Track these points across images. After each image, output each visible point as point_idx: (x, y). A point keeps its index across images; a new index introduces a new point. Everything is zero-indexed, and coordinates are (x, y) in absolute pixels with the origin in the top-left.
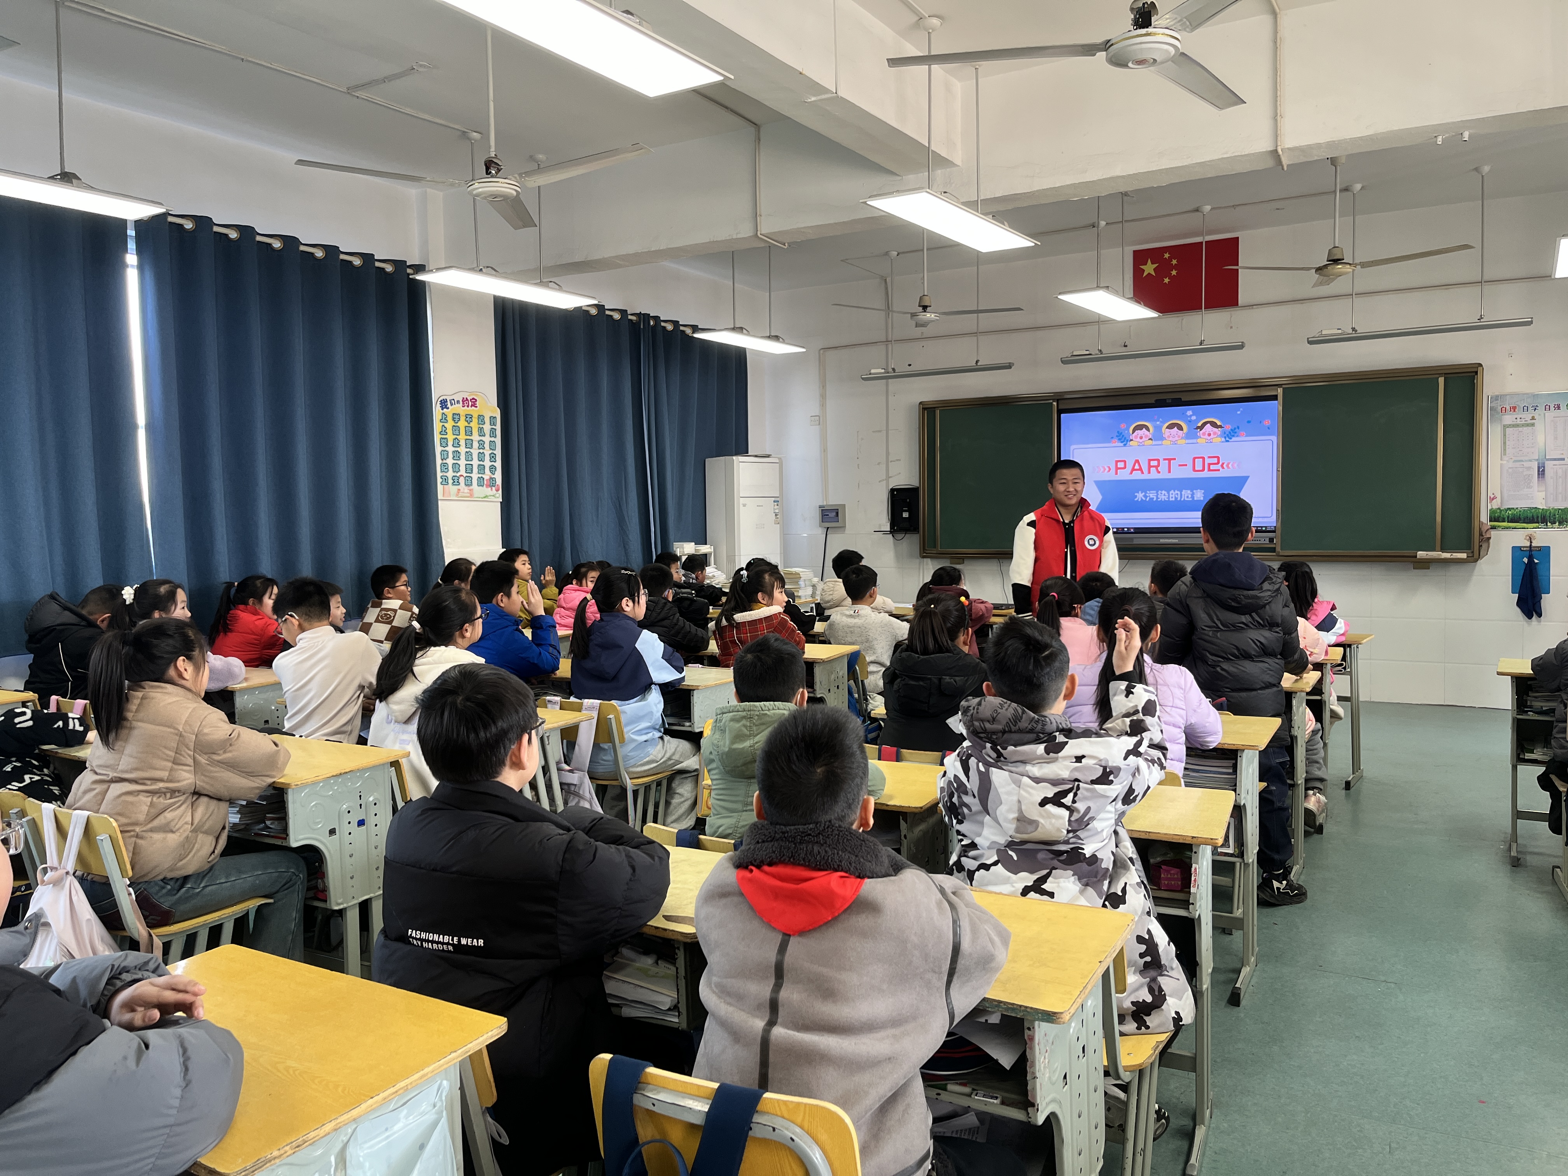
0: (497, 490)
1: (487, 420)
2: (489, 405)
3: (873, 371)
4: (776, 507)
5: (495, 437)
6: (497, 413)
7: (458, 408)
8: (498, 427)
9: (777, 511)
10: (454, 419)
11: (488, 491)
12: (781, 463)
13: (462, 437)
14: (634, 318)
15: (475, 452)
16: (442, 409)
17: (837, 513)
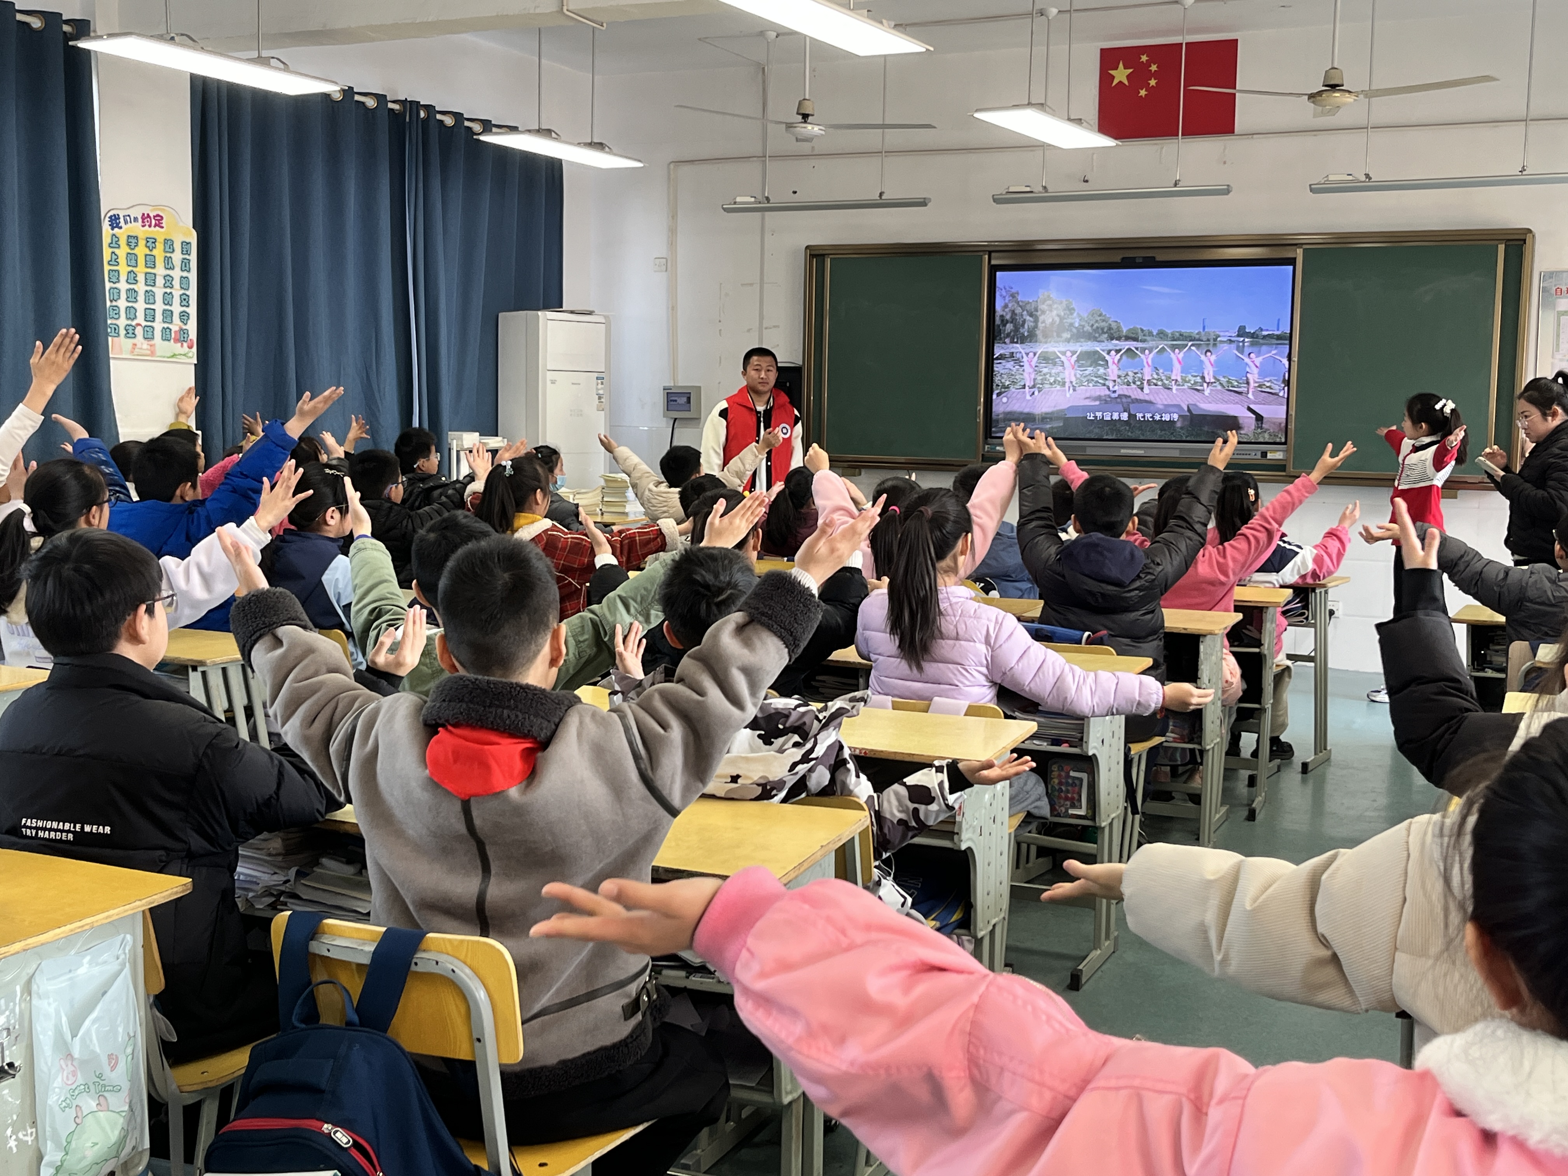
0: (190, 347)
1: (177, 247)
2: (181, 224)
3: (738, 199)
4: (600, 386)
5: (189, 271)
6: (193, 238)
7: (136, 228)
8: (193, 257)
9: (601, 392)
10: (128, 244)
11: (177, 348)
12: (608, 323)
13: (141, 270)
14: (396, 107)
15: (159, 292)
16: (112, 229)
17: (689, 399)
